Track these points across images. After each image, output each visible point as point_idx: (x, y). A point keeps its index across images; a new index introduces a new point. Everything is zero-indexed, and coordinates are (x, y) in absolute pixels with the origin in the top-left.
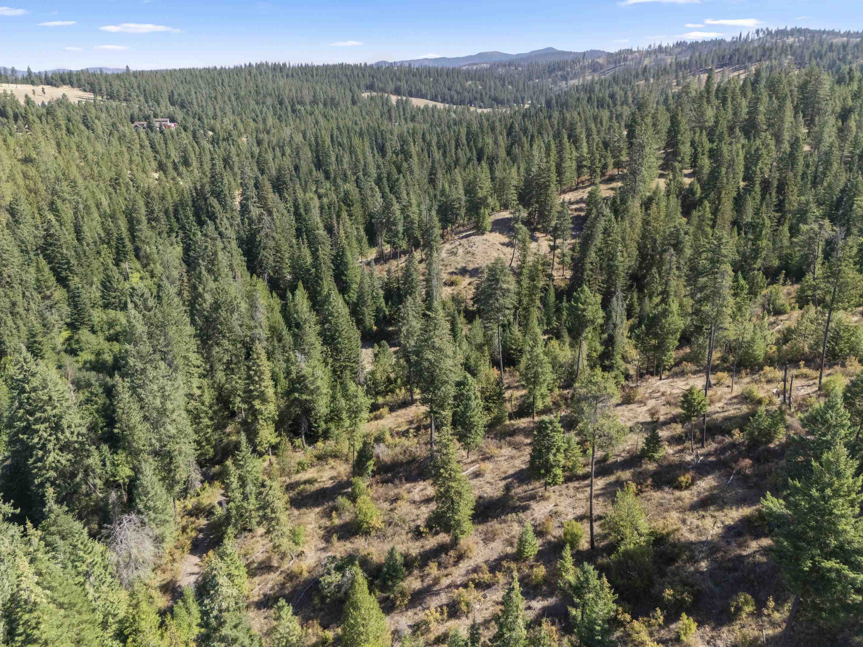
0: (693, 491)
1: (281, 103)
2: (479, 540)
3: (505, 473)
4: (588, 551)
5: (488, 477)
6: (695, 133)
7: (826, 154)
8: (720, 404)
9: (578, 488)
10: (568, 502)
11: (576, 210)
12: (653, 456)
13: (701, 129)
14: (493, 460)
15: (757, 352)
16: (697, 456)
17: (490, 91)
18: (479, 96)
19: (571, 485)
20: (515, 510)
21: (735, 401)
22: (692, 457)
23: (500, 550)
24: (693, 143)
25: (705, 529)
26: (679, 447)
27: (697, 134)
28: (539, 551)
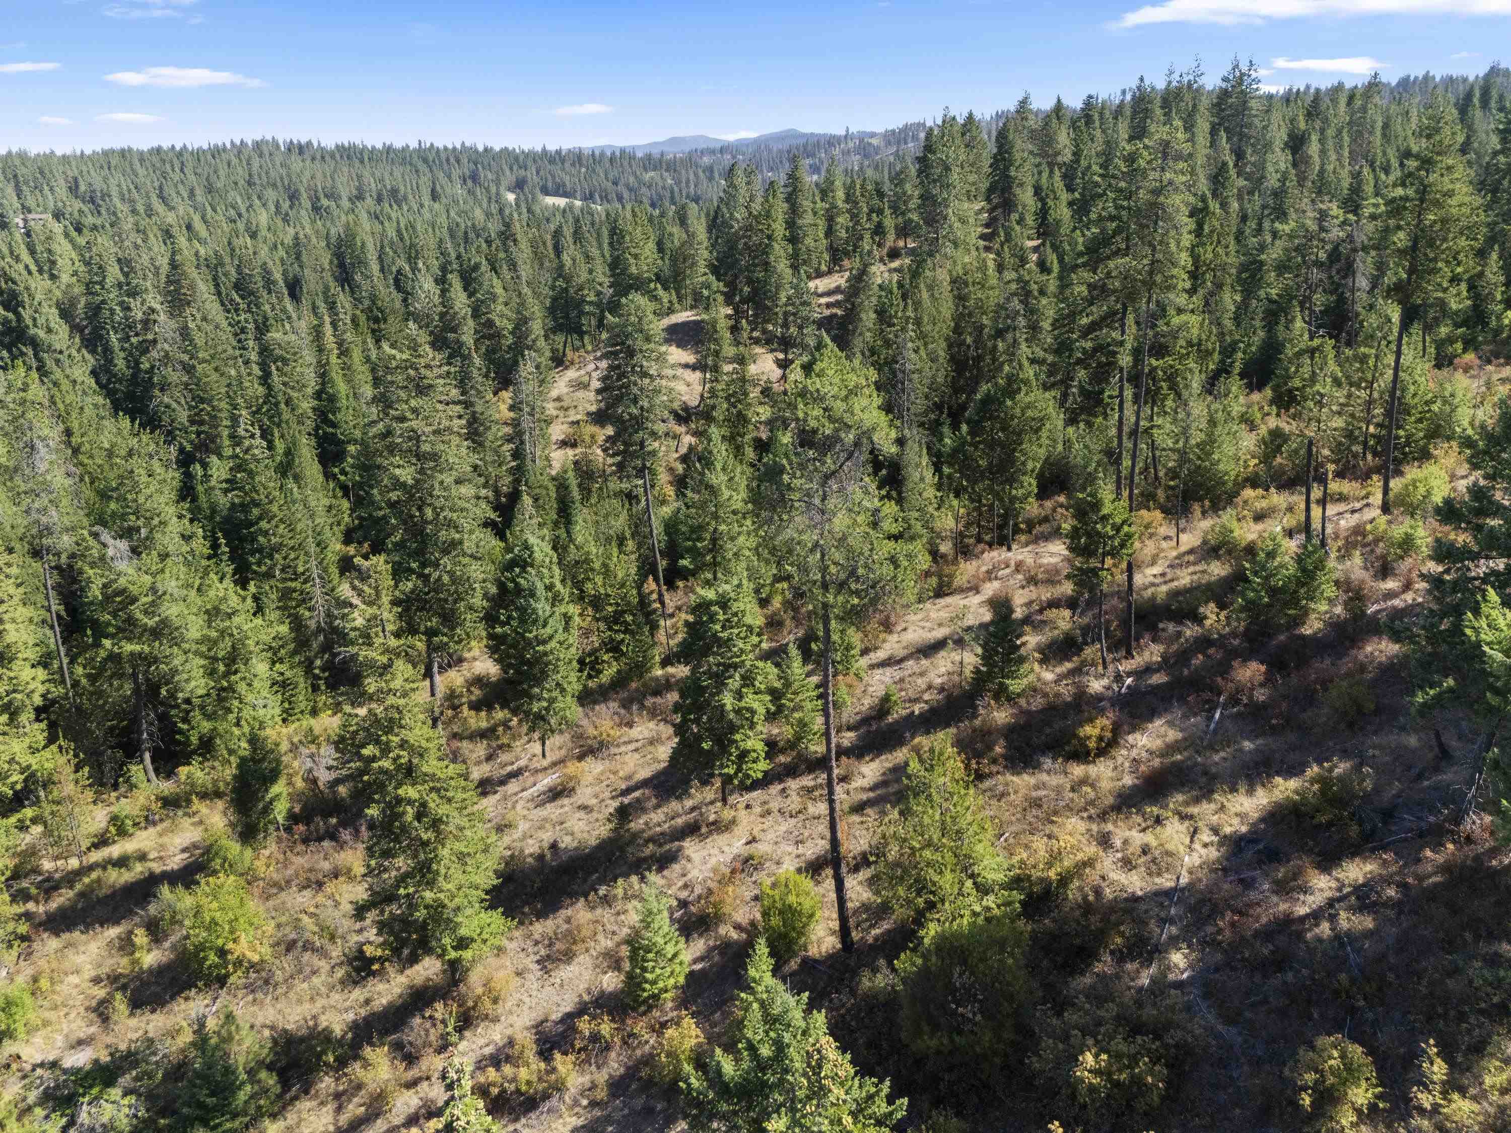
0: (1120, 760)
1: (293, 197)
2: (529, 962)
3: (629, 778)
4: (831, 957)
5: (584, 795)
6: (1040, 173)
7: (1276, 194)
8: (1156, 570)
9: (810, 790)
10: (783, 828)
11: (828, 306)
12: (1003, 688)
13: (1051, 165)
14: (605, 753)
15: (1221, 467)
16: (1118, 678)
17: (688, 186)
18: (668, 195)
19: (793, 784)
20: (639, 867)
21: (1191, 558)
22: (1105, 682)
23: (582, 986)
24: (1037, 190)
25: (1169, 854)
26: (1068, 665)
27: (1045, 175)
28: (691, 975)
